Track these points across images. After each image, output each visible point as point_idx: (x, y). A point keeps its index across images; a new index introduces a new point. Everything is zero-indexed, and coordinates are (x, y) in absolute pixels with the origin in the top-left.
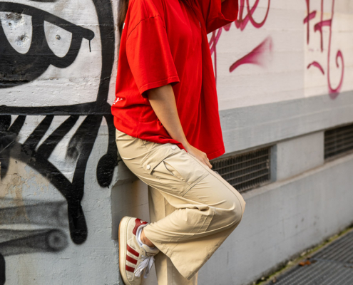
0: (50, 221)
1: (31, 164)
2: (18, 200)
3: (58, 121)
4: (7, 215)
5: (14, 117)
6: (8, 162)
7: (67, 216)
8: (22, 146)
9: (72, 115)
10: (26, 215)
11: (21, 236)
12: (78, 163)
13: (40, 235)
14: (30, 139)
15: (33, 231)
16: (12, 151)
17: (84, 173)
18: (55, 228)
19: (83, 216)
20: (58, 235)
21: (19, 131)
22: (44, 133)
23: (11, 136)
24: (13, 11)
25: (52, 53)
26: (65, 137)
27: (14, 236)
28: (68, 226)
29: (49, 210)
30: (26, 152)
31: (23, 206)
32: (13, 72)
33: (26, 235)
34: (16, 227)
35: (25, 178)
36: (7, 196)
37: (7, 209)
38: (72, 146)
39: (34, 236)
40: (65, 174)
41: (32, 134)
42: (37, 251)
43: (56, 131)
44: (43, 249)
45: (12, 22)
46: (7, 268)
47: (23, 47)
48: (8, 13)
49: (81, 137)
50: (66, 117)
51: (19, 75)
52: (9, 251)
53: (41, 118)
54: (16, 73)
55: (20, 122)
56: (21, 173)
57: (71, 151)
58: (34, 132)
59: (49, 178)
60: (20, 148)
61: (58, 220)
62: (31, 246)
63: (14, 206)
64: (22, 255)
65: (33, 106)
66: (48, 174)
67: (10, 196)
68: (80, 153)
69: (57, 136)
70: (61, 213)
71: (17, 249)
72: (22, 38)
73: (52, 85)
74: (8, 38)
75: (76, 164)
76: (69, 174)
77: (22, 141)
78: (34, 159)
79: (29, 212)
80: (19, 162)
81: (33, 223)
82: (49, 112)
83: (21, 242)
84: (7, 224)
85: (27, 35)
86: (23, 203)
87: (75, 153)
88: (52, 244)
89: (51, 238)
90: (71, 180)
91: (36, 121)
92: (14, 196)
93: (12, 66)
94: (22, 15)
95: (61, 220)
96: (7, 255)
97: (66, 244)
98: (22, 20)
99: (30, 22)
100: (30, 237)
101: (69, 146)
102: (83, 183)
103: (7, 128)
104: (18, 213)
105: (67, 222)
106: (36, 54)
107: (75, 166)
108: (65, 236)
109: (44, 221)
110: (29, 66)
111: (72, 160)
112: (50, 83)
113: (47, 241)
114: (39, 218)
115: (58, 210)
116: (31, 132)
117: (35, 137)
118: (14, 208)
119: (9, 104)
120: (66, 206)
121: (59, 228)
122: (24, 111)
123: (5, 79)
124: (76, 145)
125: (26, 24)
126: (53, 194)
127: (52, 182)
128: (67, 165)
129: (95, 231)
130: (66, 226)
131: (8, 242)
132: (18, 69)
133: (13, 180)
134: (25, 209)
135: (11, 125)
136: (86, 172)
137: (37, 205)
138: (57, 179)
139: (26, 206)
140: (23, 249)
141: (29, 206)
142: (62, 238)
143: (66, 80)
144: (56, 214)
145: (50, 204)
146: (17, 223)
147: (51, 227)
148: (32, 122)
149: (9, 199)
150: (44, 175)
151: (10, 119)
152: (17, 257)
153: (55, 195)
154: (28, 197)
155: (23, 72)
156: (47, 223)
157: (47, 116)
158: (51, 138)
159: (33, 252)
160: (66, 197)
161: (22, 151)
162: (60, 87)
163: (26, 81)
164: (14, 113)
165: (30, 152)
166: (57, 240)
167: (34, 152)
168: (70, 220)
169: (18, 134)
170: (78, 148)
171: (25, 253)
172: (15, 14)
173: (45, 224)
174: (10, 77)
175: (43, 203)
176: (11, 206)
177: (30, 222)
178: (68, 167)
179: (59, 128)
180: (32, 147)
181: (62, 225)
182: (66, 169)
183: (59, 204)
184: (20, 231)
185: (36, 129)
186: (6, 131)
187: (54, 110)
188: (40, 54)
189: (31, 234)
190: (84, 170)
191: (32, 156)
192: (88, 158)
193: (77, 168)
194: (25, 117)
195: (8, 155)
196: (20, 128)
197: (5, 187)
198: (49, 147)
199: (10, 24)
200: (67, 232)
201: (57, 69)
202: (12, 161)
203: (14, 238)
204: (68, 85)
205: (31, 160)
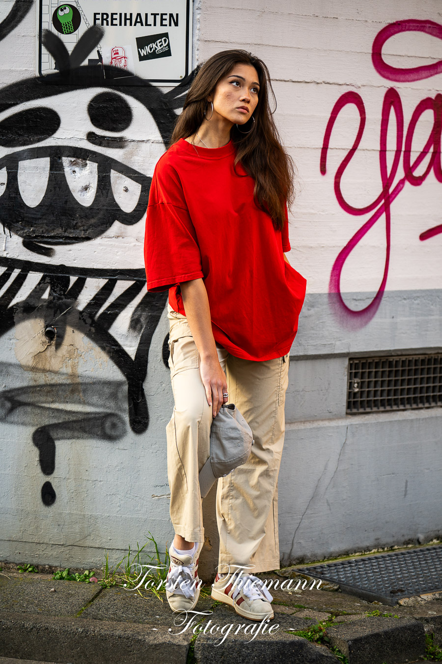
0: (108, 404)
1: (89, 335)
2: (73, 376)
3: (122, 286)
4: (60, 393)
5: (73, 279)
6: (64, 331)
7: (127, 399)
8: (81, 313)
9: (137, 281)
10: (81, 394)
11: (75, 419)
12: (142, 337)
13: (95, 418)
14: (89, 305)
15: (88, 413)
16: (69, 318)
17: (148, 350)
18: (113, 412)
19: (145, 401)
20: (115, 420)
21: (78, 295)
22: (105, 300)
23: (69, 300)
24: (78, 158)
25: (119, 207)
26: (129, 306)
27: (67, 418)
28: (127, 411)
29: (107, 390)
30: (84, 321)
31: (78, 384)
32: (75, 227)
33: (81, 417)
34: (69, 407)
35: (82, 351)
36: (61, 370)
37: (61, 385)
38: (136, 317)
39: (89, 420)
40: (126, 349)
41: (92, 300)
42: (91, 438)
43: (118, 298)
44: (98, 435)
45: (77, 169)
46: (57, 453)
47: (86, 199)
48: (73, 159)
49: (146, 307)
50: (131, 283)
51: (81, 230)
52: (60, 435)
53: (102, 282)
54: (77, 229)
55: (80, 285)
56: (77, 345)
57: (135, 324)
58: (95, 298)
59: (109, 353)
60: (78, 315)
61: (117, 403)
62: (85, 432)
63: (69, 382)
64: (74, 440)
65: (95, 267)
66: (107, 348)
67: (64, 370)
68: (145, 326)
69: (120, 304)
70: (120, 395)
71: (69, 433)
72: (86, 188)
73: (117, 244)
74: (71, 187)
75: (139, 338)
76: (131, 348)
77: (81, 308)
78: (93, 330)
79: (84, 391)
80: (76, 332)
81: (89, 404)
82: (112, 276)
83: (75, 425)
84: (60, 402)
85: (92, 185)
86: (79, 380)
87: (139, 326)
88: (108, 431)
89: (108, 424)
90: (133, 358)
91: (97, 285)
92: (69, 370)
93: (74, 220)
94: (88, 162)
95: (120, 403)
96: (59, 439)
97: (124, 432)
98: (88, 167)
99: (96, 170)
100: (84, 420)
101: (132, 317)
102: (147, 362)
103: (65, 291)
104: (73, 391)
105: (126, 406)
106: (100, 207)
107: (139, 341)
108: (124, 423)
109: (100, 402)
110: (93, 221)
111: (136, 334)
112: (114, 242)
113: (102, 426)
114: (95, 399)
115: (117, 391)
116: (91, 297)
117: (95, 303)
118: (69, 385)
119: (68, 264)
120: (126, 388)
121: (117, 412)
122: (85, 273)
123: (66, 234)
124: (141, 316)
125: (91, 172)
126: (113, 373)
127: (112, 358)
128: (130, 339)
129: (157, 420)
130: (125, 411)
131: (59, 423)
132: (80, 224)
133: (69, 352)
134: (81, 388)
135: (70, 287)
136: (150, 349)
137: (94, 383)
138: (117, 354)
139: (82, 384)
140: (76, 434)
141: (85, 384)
142: (120, 424)
143: (133, 240)
144: (114, 396)
145: (108, 383)
146: (71, 403)
147: (109, 411)
148: (93, 286)
149: (63, 374)
150: (103, 348)
151: (68, 280)
152: (69, 442)
153: (114, 373)
154: (84, 374)
155: (86, 228)
156: (104, 406)
157: (110, 280)
158: (112, 306)
159: (87, 438)
160: (127, 376)
161: (80, 319)
162: (125, 247)
163: (88, 239)
164: (74, 275)
165: (89, 321)
166: (114, 426)
167: (93, 321)
168: (129, 405)
169: (76, 298)
170: (142, 320)
171: (78, 438)
172: (80, 161)
173: (101, 406)
174: (71, 233)
175: (100, 381)
176: (65, 382)
177: (84, 403)
178: (131, 342)
179: (122, 295)
180: (92, 316)
181: (121, 409)
182: (128, 343)
183: (119, 384)
184: (74, 412)
185: (97, 295)
186: (64, 295)
187: (118, 274)
188: (105, 208)
189: (86, 416)
190: (149, 347)
191: (91, 325)
192: (153, 332)
193: (140, 344)
194: (85, 279)
195: (64, 323)
196: (80, 291)
197: (60, 359)
198: (110, 317)
199: (74, 171)
200: (126, 418)
201: (123, 225)
202: (69, 330)
203: (67, 420)
204: (135, 245)
205: (90, 330)
